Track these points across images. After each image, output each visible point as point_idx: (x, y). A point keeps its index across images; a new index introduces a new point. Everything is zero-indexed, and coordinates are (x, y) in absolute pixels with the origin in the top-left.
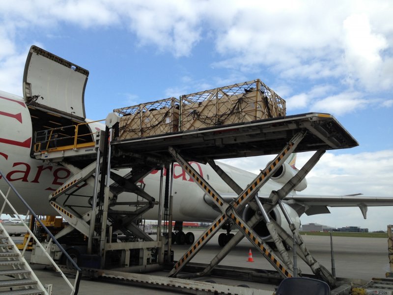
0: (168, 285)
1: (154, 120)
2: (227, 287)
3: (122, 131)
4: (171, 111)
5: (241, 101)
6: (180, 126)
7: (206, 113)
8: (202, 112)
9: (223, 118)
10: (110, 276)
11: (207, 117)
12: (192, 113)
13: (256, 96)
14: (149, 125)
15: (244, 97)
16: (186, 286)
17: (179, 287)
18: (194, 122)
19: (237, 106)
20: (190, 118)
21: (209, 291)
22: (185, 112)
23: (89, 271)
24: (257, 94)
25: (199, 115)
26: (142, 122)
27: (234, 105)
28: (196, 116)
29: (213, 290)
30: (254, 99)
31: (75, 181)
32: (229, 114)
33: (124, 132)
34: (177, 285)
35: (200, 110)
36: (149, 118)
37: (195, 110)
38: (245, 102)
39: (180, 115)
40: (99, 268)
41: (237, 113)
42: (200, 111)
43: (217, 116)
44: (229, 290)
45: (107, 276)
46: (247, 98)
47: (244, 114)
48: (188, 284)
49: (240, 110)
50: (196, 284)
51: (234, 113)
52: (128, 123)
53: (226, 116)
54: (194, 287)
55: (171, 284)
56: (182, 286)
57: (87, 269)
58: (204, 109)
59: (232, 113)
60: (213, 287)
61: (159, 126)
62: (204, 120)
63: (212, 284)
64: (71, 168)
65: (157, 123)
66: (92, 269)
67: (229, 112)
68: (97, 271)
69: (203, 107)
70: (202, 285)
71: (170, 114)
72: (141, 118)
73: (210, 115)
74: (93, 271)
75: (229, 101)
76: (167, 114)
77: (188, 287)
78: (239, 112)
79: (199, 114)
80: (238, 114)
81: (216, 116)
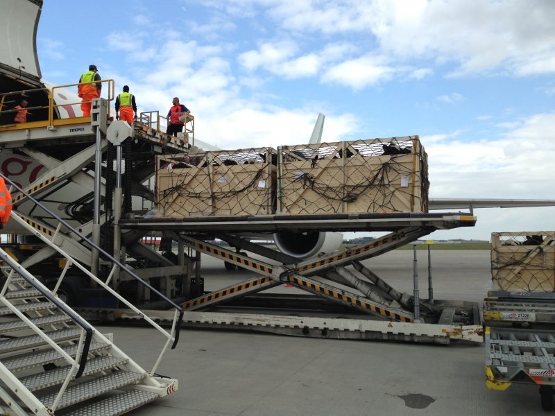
0: (232, 324)
1: (237, 182)
2: (323, 320)
3: (176, 195)
4: (266, 170)
5: (388, 168)
6: (281, 197)
7: (326, 180)
8: (318, 178)
9: (357, 192)
10: (135, 317)
11: (328, 187)
12: (301, 177)
13: (414, 163)
14: (226, 189)
15: (392, 162)
16: (260, 323)
17: (250, 325)
18: (304, 192)
19: (380, 176)
20: (299, 185)
21: (296, 327)
22: (288, 175)
23: (97, 312)
24: (415, 159)
25: (313, 182)
26: (212, 183)
27: (375, 173)
28: (308, 184)
29: (301, 326)
30: (410, 167)
31: (53, 179)
32: (367, 187)
33: (179, 195)
34: (246, 322)
35: (315, 173)
36: (226, 177)
37: (307, 174)
38: (395, 170)
39: (280, 178)
40: (115, 308)
41: (380, 186)
42: (316, 175)
43: (346, 188)
44: (325, 323)
45: (130, 317)
46: (398, 164)
47: (392, 189)
48: (264, 321)
49: (386, 182)
50: (276, 319)
51: (375, 186)
52: (186, 182)
53: (362, 189)
54: (273, 323)
55: (237, 322)
56: (255, 323)
57: (95, 310)
58: (321, 173)
59: (371, 185)
60: (302, 322)
61: (246, 192)
62: (323, 192)
63: (300, 318)
64: (42, 158)
65: (241, 187)
66: (101, 310)
67: (367, 183)
68: (111, 312)
69: (320, 170)
70: (286, 320)
71: (266, 176)
72: (211, 176)
73: (334, 184)
74: (105, 312)
75: (366, 165)
76: (259, 175)
77: (264, 324)
78: (384, 185)
79: (312, 180)
80: (382, 187)
81: (344, 187)
